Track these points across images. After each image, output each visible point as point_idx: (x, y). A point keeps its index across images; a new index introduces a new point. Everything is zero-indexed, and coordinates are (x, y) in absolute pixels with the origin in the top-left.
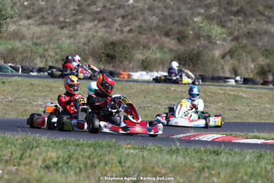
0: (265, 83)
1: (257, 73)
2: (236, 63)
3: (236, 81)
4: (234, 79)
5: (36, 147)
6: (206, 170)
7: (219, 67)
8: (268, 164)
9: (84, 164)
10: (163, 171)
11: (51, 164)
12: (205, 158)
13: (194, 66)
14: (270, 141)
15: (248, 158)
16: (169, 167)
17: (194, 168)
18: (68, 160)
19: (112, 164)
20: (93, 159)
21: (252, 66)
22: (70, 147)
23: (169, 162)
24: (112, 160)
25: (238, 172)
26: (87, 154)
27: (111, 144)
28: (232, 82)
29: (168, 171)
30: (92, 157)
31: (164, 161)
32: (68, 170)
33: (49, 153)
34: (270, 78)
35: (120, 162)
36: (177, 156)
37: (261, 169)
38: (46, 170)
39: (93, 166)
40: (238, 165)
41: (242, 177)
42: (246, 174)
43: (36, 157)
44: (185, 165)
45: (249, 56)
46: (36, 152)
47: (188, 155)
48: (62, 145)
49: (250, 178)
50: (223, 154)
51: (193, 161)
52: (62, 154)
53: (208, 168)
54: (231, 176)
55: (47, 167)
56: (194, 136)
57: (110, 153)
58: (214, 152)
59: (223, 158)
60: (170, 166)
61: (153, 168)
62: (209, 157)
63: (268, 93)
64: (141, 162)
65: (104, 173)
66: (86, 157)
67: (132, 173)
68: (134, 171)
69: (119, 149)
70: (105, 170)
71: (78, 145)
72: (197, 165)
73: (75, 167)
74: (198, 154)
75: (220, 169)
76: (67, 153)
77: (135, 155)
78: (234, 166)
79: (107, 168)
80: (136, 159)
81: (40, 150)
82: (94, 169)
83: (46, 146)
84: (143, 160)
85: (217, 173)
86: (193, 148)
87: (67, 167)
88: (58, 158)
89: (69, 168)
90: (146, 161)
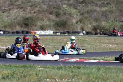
0: (96, 34)
1: (92, 29)
2: (83, 25)
3: (83, 33)
4: (82, 32)
6: (75, 76)
7: (75, 28)
8: (103, 72)
9: (20, 76)
10: (56, 78)
11: (6, 77)
12: (73, 71)
13: (64, 27)
14: (101, 61)
15: (94, 70)
16: (58, 76)
17: (70, 76)
18: (12, 75)
19: (33, 75)
21: (90, 26)
22: (13, 68)
24: (33, 73)
25: (90, 77)
26: (21, 71)
27: (31, 66)
28: (81, 34)
29: (59, 78)
30: (23, 73)
31: (56, 73)
33: (4, 72)
34: (99, 31)
35: (36, 74)
36: (62, 70)
37: (100, 75)
38: (3, 79)
39: (24, 77)
40: (90, 74)
41: (92, 79)
42: (94, 78)
44: (66, 75)
45: (89, 22)
47: (67, 69)
48: (9, 67)
49: (96, 79)
50: (82, 68)
51: (69, 72)
52: (10, 72)
53: (76, 76)
54: (87, 79)
55: (4, 78)
56: (67, 60)
57: (31, 70)
58: (77, 67)
59: (82, 70)
60: (59, 75)
61: (51, 76)
62: (76, 70)
63: (98, 38)
64: (46, 74)
65: (30, 80)
66: (21, 72)
67: (42, 79)
68: (43, 78)
69: (35, 68)
70: (30, 78)
71: (16, 67)
72: (71, 74)
73: (16, 78)
74: (71, 69)
75: (82, 76)
76: (12, 71)
77: (43, 71)
78: (88, 74)
79: (31, 77)
80: (44, 73)
82: (25, 78)
83: (2, 68)
84: (47, 73)
85: (80, 78)
86: (68, 66)
87: (13, 78)
88: (9, 74)
89: (14, 78)
90: (48, 74)
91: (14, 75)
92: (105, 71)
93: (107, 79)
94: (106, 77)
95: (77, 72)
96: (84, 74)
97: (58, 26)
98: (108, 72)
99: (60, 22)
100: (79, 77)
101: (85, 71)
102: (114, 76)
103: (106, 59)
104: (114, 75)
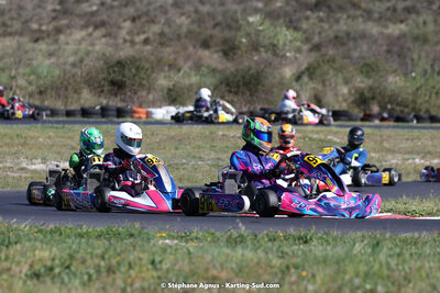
0: (367, 118)
1: (354, 102)
2: (320, 87)
5: (16, 243)
6: (292, 270)
8: (390, 256)
9: (94, 268)
10: (224, 275)
11: (42, 270)
12: (286, 250)
13: (251, 95)
14: (385, 214)
15: (358, 247)
16: (232, 268)
17: (272, 267)
18: (67, 264)
19: (141, 266)
20: (109, 259)
21: (345, 90)
22: (70, 241)
23: (232, 261)
24: (140, 259)
25: (345, 272)
26: (99, 252)
27: (133, 231)
29: (232, 275)
30: (106, 257)
31: (223, 259)
32: (70, 279)
33: (37, 252)
34: (375, 109)
35: (153, 262)
36: (243, 248)
37: (381, 264)
38: (35, 280)
39: (110, 270)
40: (343, 260)
41: (351, 280)
42: (357, 275)
43: (16, 259)
44: (258, 263)
45: (340, 75)
46: (16, 251)
47: (261, 245)
48: (56, 236)
49: (365, 281)
50: (315, 242)
51: (270, 256)
52: (58, 253)
53: (296, 267)
54: (333, 280)
55: (37, 276)
57: (134, 247)
58: (300, 238)
59: (317, 249)
60: (234, 266)
61: (207, 270)
62: (296, 247)
63: (373, 134)
64: (186, 261)
65: (129, 281)
66: (97, 255)
67: (174, 279)
69: (149, 239)
70: (130, 277)
71: (81, 236)
72: (276, 262)
73: (81, 273)
74: (277, 244)
75: (315, 268)
76: (67, 251)
77: (176, 250)
78: (338, 263)
79: (132, 273)
80: (179, 256)
81: (22, 248)
82: (112, 276)
83: (30, 240)
84: (190, 258)
85: (310, 275)
86: (265, 232)
87: (67, 274)
88: (53, 259)
89: (72, 276)
90: (194, 260)
91: (74, 264)
92: (398, 250)
93: (405, 279)
94: (403, 273)
95: (300, 253)
96: (325, 261)
97: (230, 92)
98: (407, 256)
99: (235, 76)
100: (304, 274)
101: (326, 250)
102: (431, 268)
103: (401, 207)
104: (432, 264)
